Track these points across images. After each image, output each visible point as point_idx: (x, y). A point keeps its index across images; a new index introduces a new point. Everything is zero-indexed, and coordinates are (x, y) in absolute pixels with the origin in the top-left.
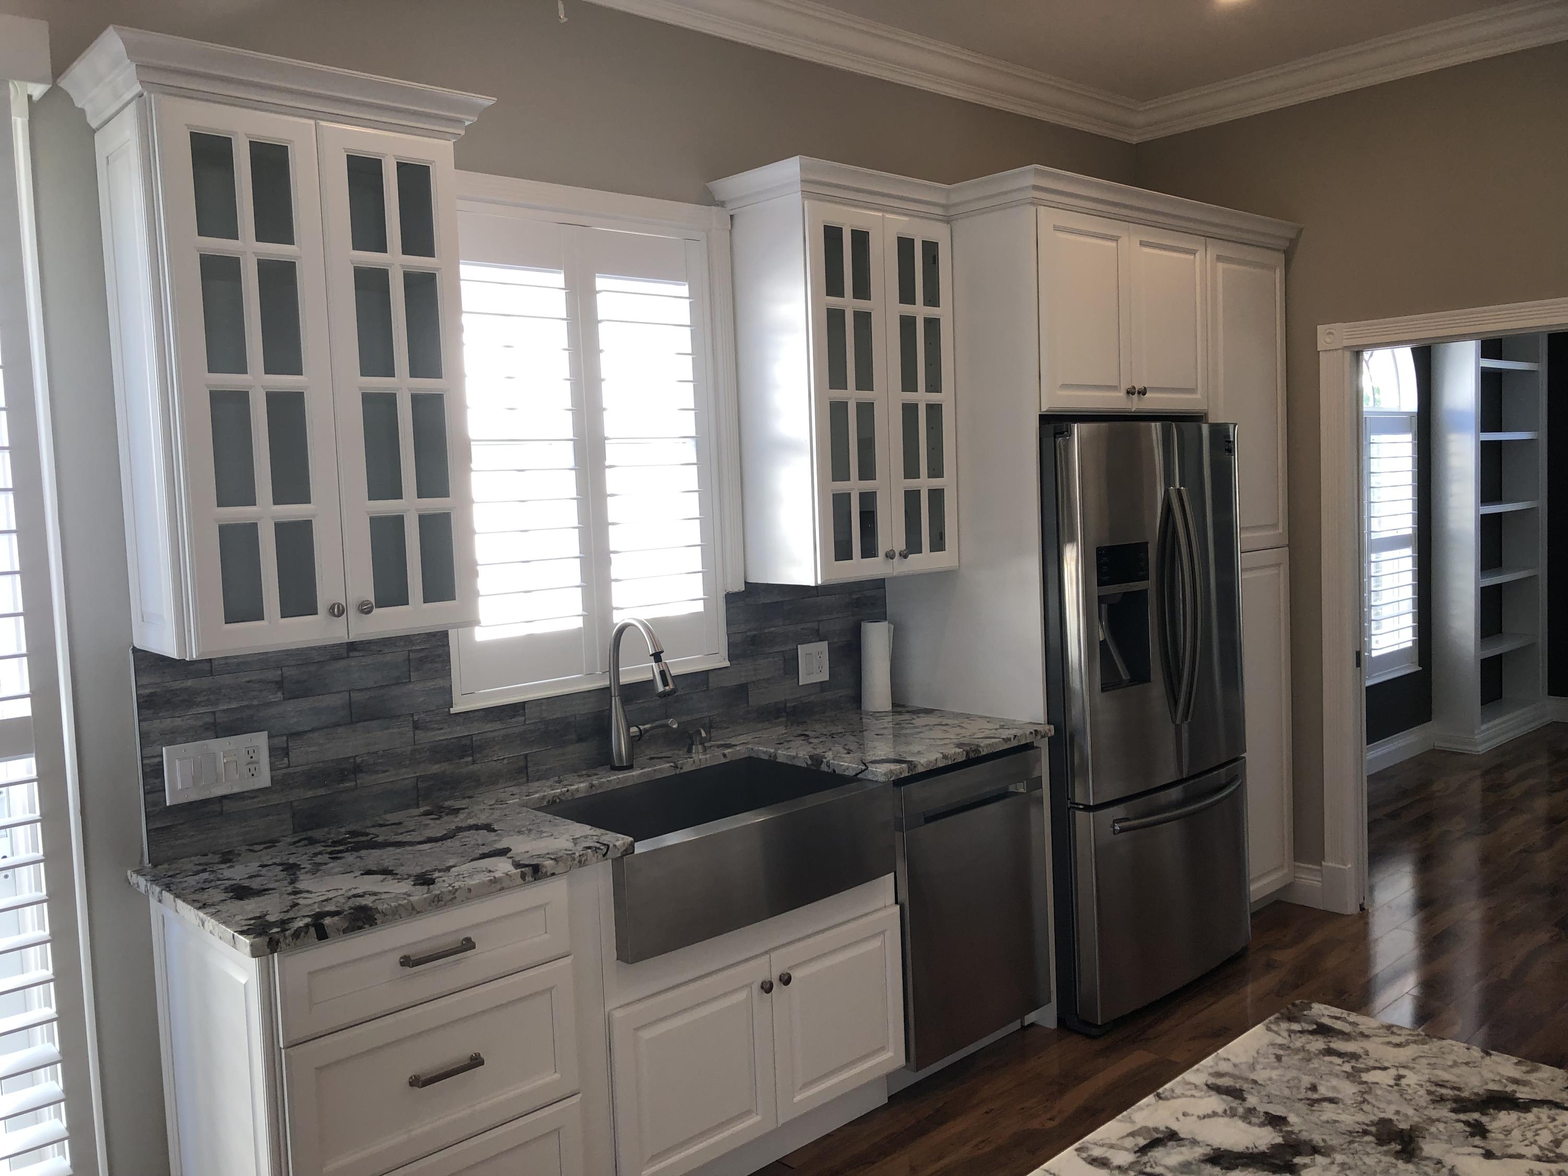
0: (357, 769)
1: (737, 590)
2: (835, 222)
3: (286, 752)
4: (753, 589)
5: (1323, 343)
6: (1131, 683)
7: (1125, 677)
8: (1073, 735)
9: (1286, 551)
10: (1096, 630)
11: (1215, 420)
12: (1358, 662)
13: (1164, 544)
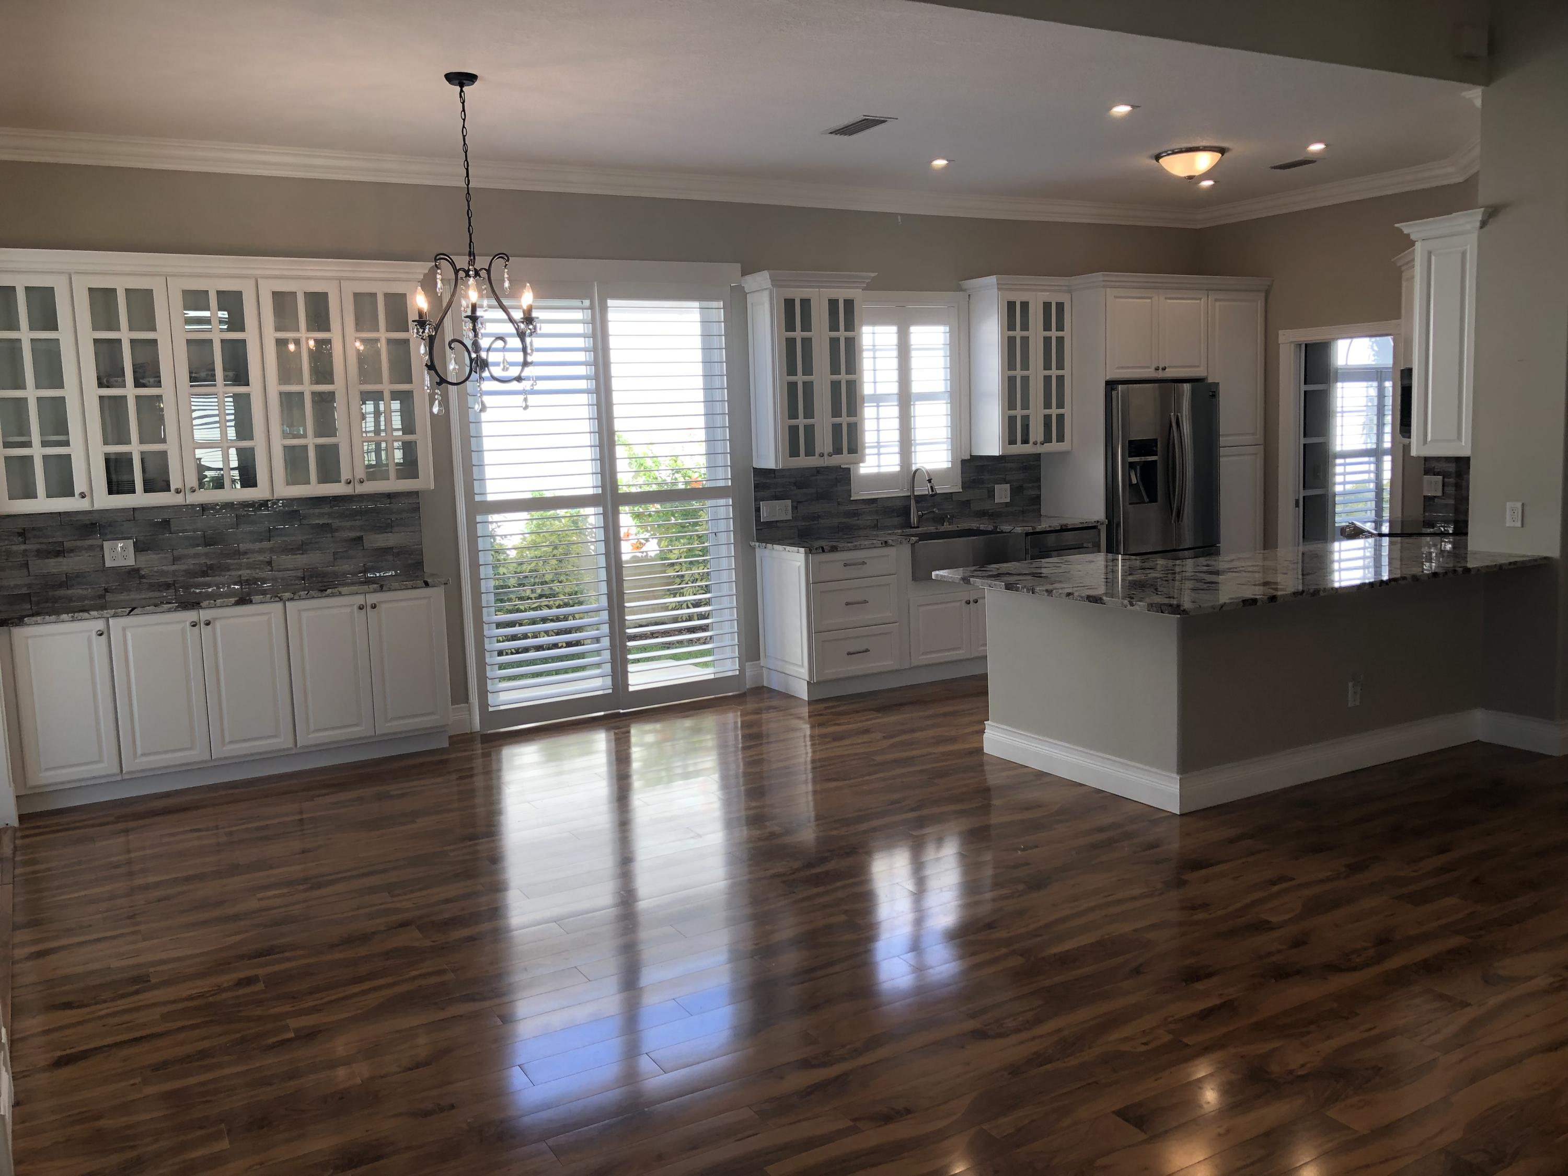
0: (819, 517)
1: (966, 458)
2: (1012, 299)
3: (796, 508)
4: (974, 458)
5: (1281, 339)
6: (1148, 503)
7: (1147, 500)
8: (1118, 525)
9: (1262, 447)
10: (1127, 478)
11: (1210, 380)
12: (1297, 505)
13: (1169, 439)
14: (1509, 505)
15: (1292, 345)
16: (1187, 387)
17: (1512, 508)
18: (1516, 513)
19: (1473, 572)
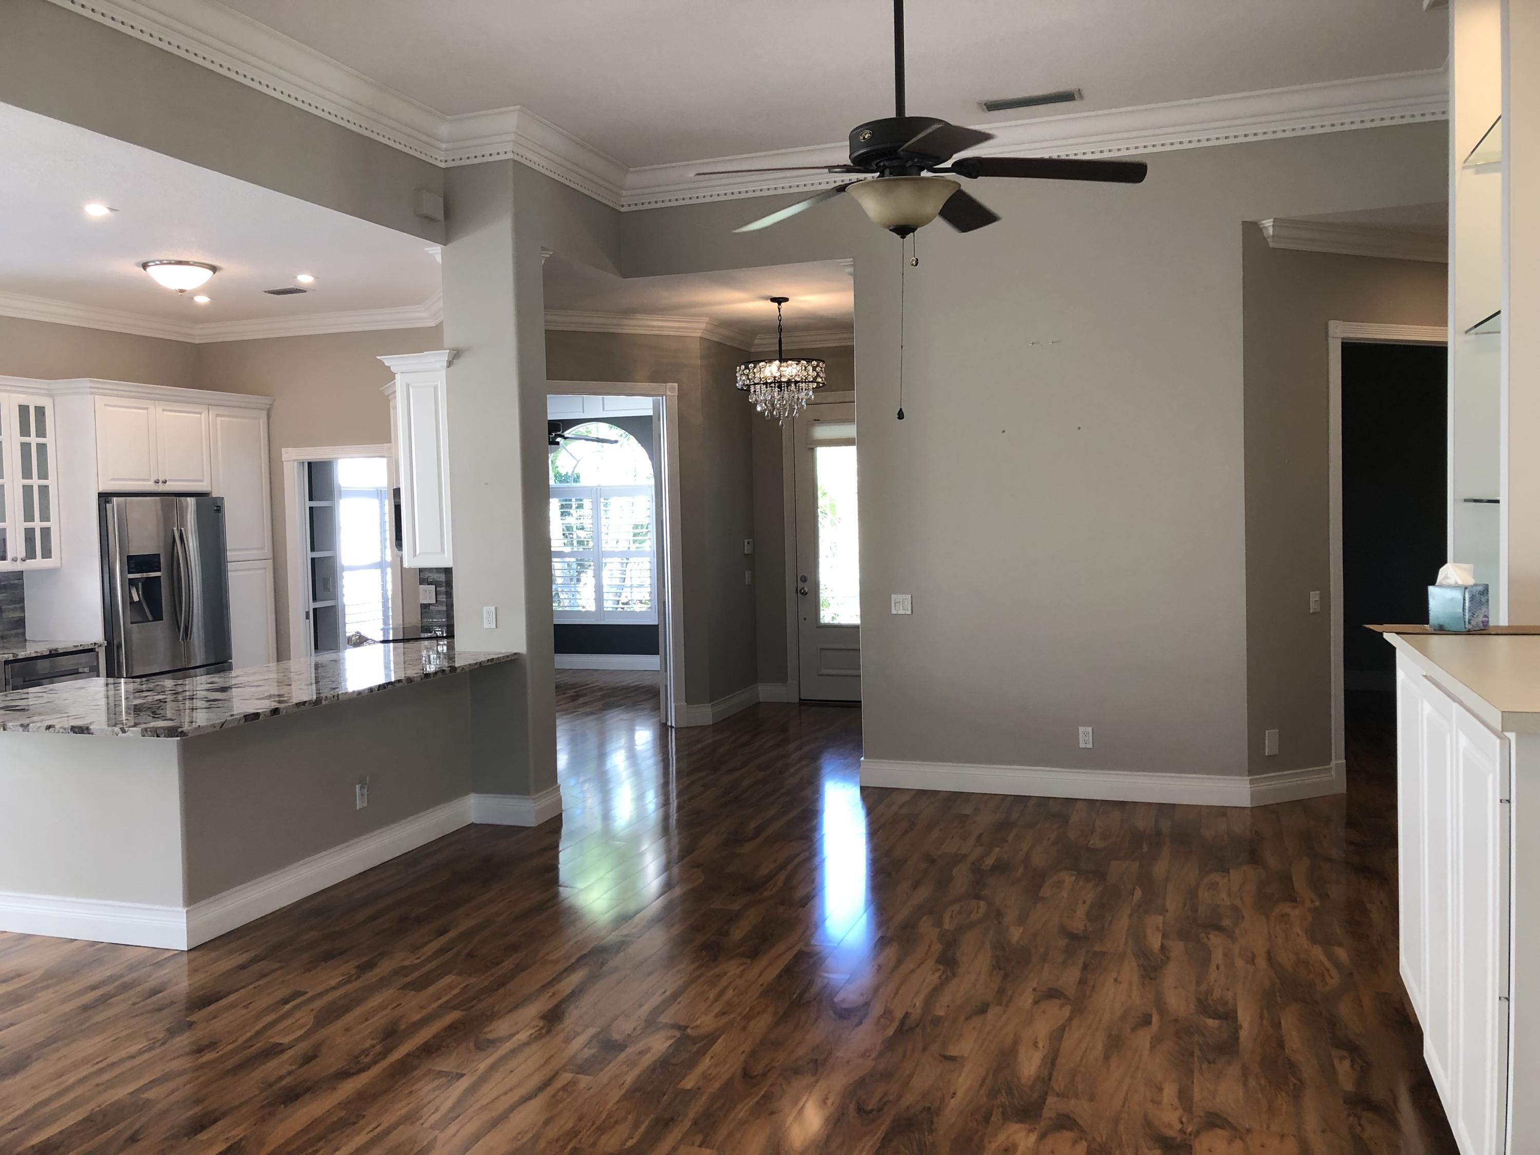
5: (285, 457)
6: (153, 621)
7: (150, 618)
8: (119, 646)
9: (271, 561)
10: (127, 596)
11: (214, 495)
12: (308, 617)
13: (173, 555)
14: (485, 609)
15: (296, 464)
16: (191, 501)
17: (488, 611)
18: (491, 617)
19: (458, 671)
